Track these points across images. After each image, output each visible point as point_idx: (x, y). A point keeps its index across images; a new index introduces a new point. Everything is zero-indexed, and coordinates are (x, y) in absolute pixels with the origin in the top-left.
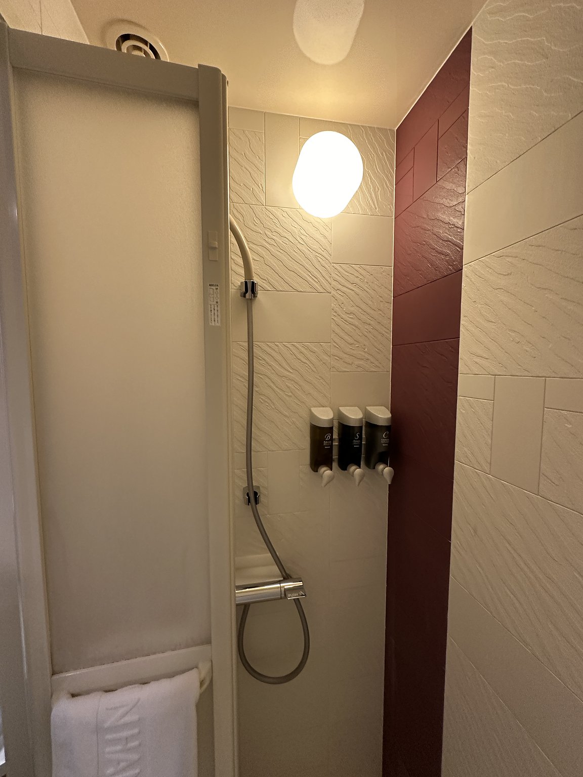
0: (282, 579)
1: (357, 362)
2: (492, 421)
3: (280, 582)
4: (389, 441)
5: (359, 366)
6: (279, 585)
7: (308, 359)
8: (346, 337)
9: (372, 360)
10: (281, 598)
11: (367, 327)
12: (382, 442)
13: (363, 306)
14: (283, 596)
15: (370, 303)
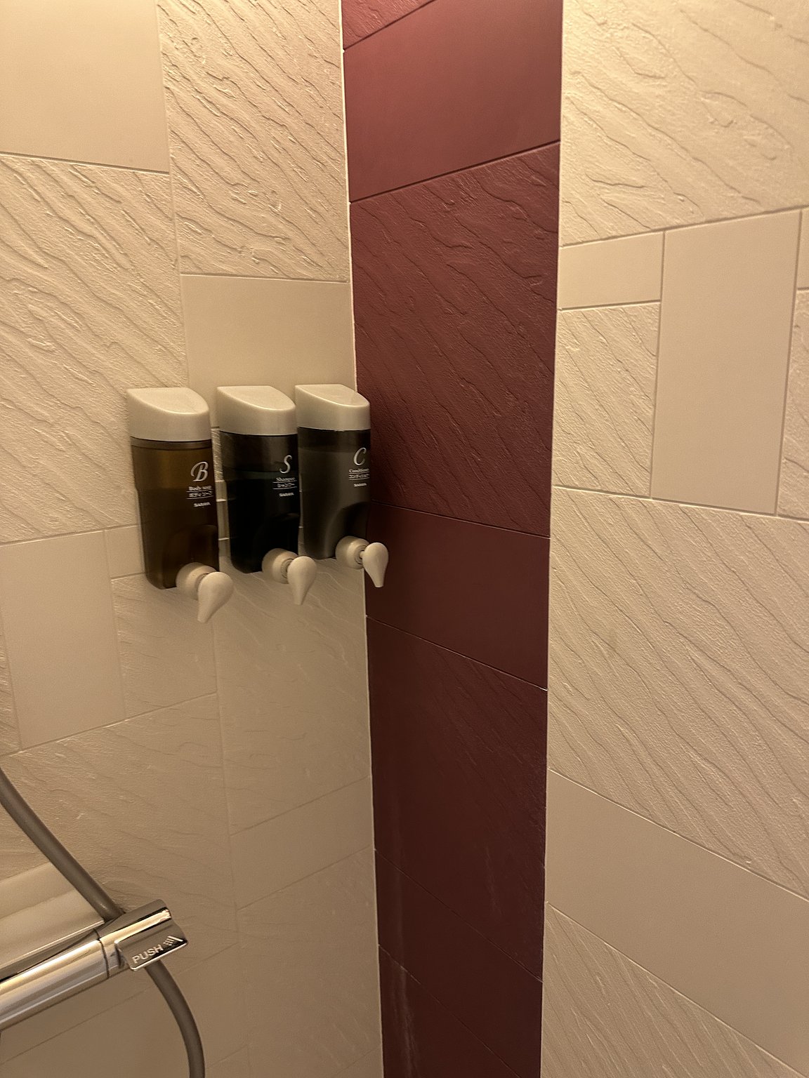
0: (101, 922)
1: (258, 246)
2: (657, 356)
3: (96, 933)
4: (370, 473)
5: (261, 259)
6: (93, 944)
7: (96, 221)
8: (219, 161)
9: (300, 241)
10: (108, 976)
11: (277, 133)
12: (351, 477)
13: (260, 61)
14: (113, 966)
15: (281, 53)
